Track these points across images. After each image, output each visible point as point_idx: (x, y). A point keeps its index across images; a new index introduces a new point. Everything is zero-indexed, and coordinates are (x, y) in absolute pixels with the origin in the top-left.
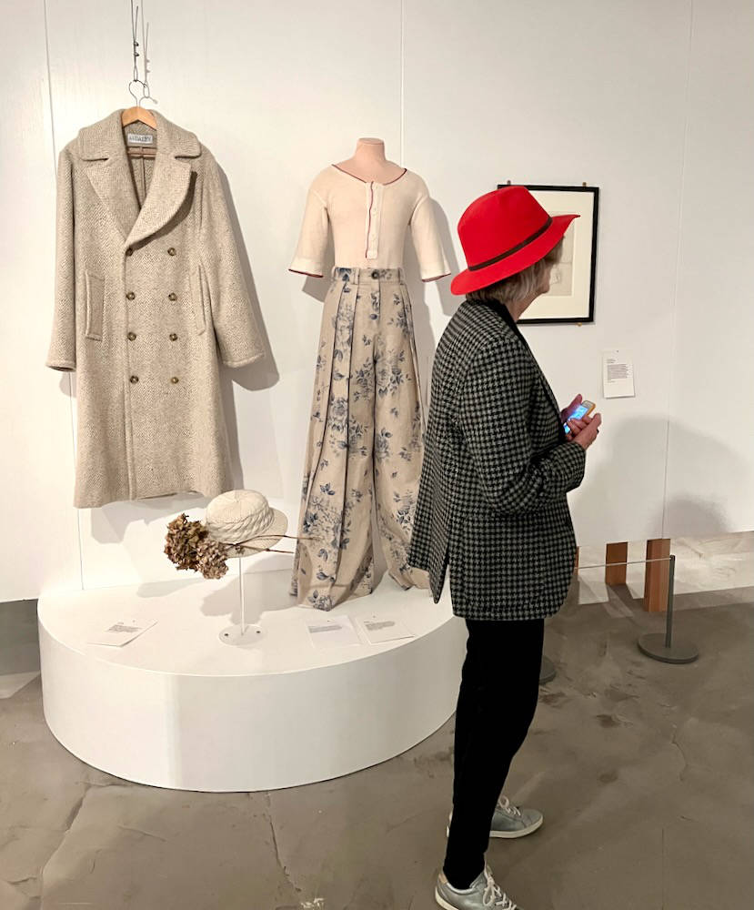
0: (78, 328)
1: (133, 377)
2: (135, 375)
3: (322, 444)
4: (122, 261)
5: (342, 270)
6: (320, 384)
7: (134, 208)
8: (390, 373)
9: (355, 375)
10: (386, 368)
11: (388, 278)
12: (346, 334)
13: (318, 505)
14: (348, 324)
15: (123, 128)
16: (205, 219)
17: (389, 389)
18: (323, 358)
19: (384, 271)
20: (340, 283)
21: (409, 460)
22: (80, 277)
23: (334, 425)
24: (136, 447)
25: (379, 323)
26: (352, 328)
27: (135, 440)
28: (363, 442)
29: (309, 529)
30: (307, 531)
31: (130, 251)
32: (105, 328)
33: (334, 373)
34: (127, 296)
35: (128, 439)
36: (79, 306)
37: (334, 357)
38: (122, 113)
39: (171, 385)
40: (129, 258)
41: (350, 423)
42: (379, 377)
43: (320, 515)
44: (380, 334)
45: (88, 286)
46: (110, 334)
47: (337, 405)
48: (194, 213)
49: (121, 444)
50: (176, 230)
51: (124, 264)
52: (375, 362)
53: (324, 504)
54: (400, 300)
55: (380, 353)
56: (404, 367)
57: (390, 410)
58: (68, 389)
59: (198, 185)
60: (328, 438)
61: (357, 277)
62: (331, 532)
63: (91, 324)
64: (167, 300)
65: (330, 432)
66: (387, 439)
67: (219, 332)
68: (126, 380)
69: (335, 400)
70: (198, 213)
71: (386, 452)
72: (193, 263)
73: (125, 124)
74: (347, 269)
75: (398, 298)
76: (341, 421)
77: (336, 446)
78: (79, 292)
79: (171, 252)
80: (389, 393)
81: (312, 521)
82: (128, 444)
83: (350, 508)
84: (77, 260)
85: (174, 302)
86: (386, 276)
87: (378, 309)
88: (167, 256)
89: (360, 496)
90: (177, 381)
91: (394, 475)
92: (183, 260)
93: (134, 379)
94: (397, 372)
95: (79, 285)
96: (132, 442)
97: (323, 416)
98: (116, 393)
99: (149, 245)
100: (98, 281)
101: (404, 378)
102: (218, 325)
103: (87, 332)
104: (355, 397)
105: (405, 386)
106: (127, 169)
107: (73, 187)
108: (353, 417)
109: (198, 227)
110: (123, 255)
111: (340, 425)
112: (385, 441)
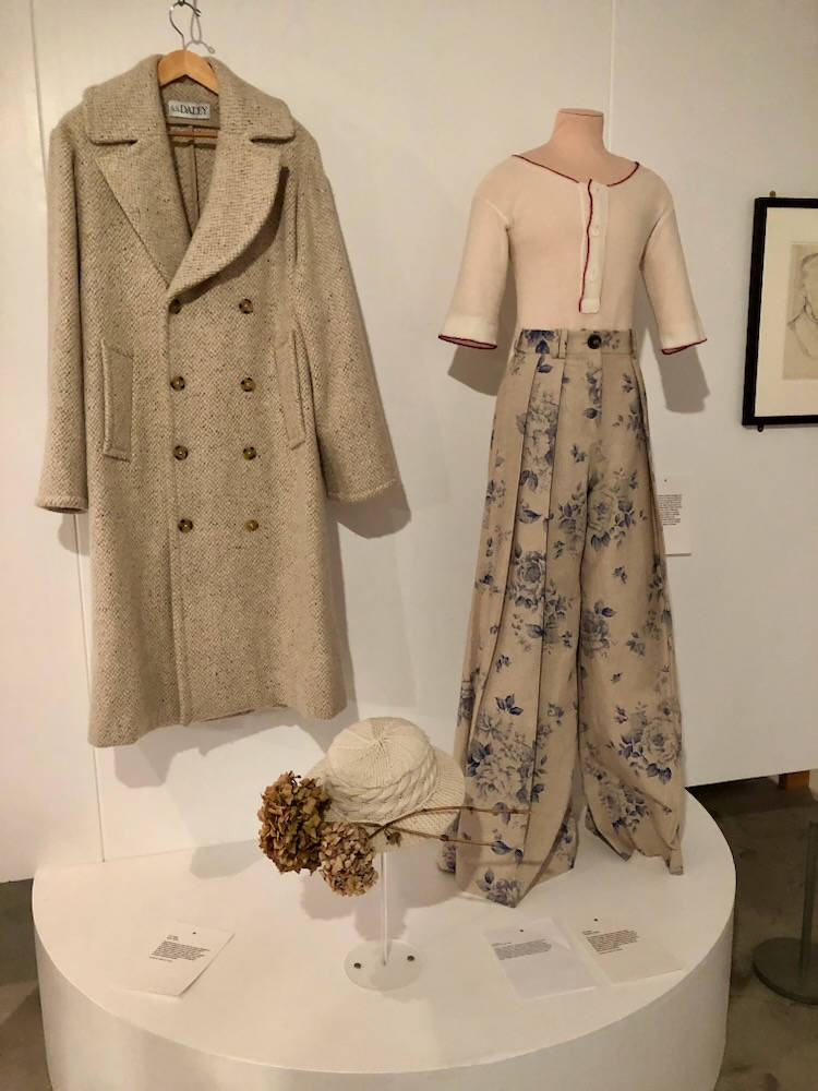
0: (89, 439)
1: (183, 521)
2: (187, 517)
3: (498, 629)
4: (163, 322)
5: (535, 334)
6: (492, 527)
7: (182, 230)
8: (616, 508)
9: (558, 514)
10: (608, 500)
11: (614, 347)
12: (544, 444)
13: (493, 729)
14: (547, 426)
15: (162, 88)
16: (301, 250)
17: (612, 537)
18: (499, 485)
19: (608, 334)
20: (532, 358)
21: (642, 653)
22: (91, 350)
23: (520, 598)
24: (189, 638)
25: (598, 424)
26: (553, 433)
27: (189, 626)
28: (567, 625)
29: (478, 770)
30: (474, 773)
31: (176, 305)
32: (134, 440)
33: (521, 511)
34: (172, 384)
35: (177, 625)
36: (91, 402)
37: (521, 484)
38: (158, 61)
39: (247, 533)
40: (174, 317)
41: (548, 594)
42: (594, 514)
43: (496, 746)
44: (600, 442)
45: (106, 368)
46: (144, 450)
47: (526, 565)
48: (283, 239)
49: (164, 634)
50: (254, 268)
51: (167, 328)
52: (590, 490)
53: (503, 729)
54: (633, 385)
55: (599, 477)
56: (637, 498)
57: (613, 571)
58: (72, 540)
59: (290, 189)
60: (510, 619)
61: (563, 346)
62: (516, 777)
63: (111, 430)
64: (239, 389)
65: (513, 608)
66: (605, 618)
67: (325, 443)
68: (173, 526)
69: (523, 556)
70: (290, 239)
71: (602, 640)
72: (281, 326)
73: (163, 82)
74: (544, 333)
75: (629, 382)
76: (533, 591)
77: (524, 632)
78: (91, 377)
79: (245, 307)
80: (613, 543)
81: (483, 756)
82: (177, 634)
83: (545, 734)
84: (86, 320)
85: (250, 394)
86: (612, 343)
87: (598, 400)
88: (238, 314)
89: (560, 714)
90: (257, 526)
91: (617, 677)
92: (266, 321)
93: (185, 525)
94: (626, 508)
95: (91, 363)
96: (182, 629)
97: (500, 583)
98: (155, 549)
99: (209, 295)
100: (123, 356)
101: (636, 516)
102: (324, 431)
103: (105, 447)
104: (555, 551)
105: (638, 530)
106: (169, 161)
107: (76, 193)
108: (552, 584)
109: (291, 263)
110: (163, 314)
111: (531, 597)
112: (602, 623)
